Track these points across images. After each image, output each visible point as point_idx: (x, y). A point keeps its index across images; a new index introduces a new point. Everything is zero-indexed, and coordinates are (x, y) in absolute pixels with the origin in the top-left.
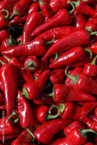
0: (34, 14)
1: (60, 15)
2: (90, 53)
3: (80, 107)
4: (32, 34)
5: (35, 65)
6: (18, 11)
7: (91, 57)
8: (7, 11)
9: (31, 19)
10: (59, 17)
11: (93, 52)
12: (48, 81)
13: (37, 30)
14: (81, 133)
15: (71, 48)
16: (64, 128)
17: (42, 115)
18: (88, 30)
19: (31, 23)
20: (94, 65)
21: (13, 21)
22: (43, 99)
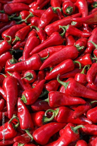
0: (32, 38)
1: (53, 36)
2: (79, 64)
3: (73, 111)
4: (31, 53)
5: (32, 76)
6: (19, 37)
7: (80, 68)
8: (10, 37)
9: (29, 42)
10: (52, 38)
11: (81, 64)
12: (44, 89)
13: (35, 50)
14: (73, 129)
15: (63, 61)
16: (59, 131)
17: (39, 118)
18: (77, 46)
19: (29, 45)
20: (82, 74)
21: (15, 46)
22: (40, 104)
